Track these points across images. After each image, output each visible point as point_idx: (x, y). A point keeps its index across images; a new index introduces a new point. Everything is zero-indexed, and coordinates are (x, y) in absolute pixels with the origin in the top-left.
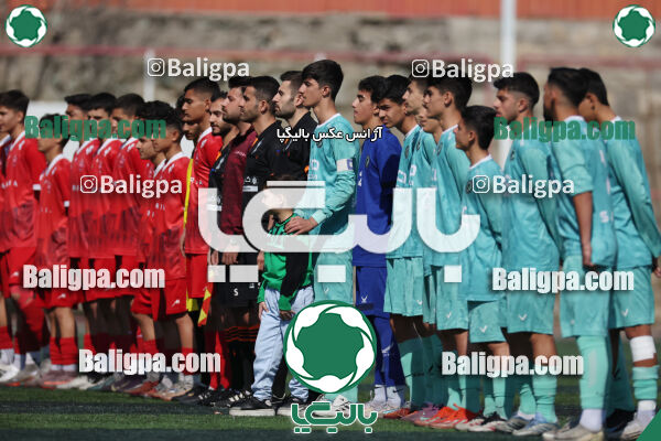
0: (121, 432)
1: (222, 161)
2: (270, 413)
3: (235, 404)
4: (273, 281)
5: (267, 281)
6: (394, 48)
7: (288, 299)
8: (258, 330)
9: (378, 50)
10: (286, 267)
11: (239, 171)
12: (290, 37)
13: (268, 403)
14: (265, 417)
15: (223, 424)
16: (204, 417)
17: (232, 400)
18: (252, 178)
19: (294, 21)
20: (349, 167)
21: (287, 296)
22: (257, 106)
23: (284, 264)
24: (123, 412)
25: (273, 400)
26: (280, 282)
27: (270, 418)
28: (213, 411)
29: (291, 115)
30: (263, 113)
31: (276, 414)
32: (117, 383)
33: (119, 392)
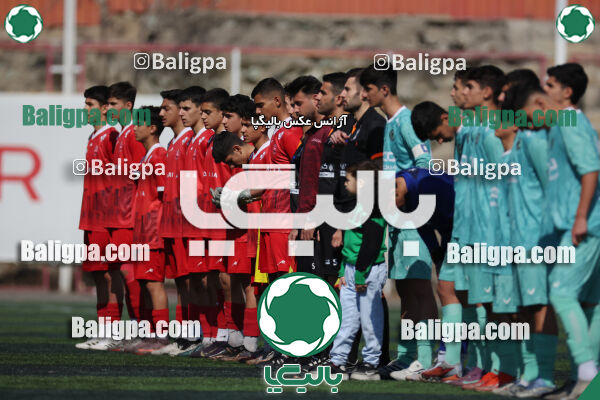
5: (346, 257)
7: (363, 274)
9: (442, 49)
12: (363, 37)
13: (343, 368)
18: (328, 165)
21: (361, 271)
23: (360, 241)
25: (347, 365)
26: (355, 258)
29: (357, 108)
30: (339, 106)
31: (350, 379)
32: (206, 350)
33: (206, 357)
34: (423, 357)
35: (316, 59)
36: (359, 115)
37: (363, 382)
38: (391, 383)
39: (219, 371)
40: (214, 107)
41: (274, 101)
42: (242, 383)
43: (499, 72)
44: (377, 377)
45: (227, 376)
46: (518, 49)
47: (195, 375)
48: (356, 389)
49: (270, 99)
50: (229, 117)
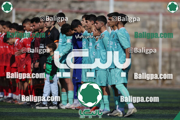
0: (6, 113)
1: (34, 39)
2: (47, 108)
3: (37, 106)
4: (48, 72)
5: (47, 72)
6: (80, 9)
7: (52, 77)
8: (44, 85)
9: (76, 9)
10: (52, 68)
11: (39, 42)
12: (52, 5)
13: (46, 105)
14: (46, 109)
15: (34, 111)
16: (29, 109)
17: (36, 104)
18: (42, 44)
19: (53, 1)
20: (70, 42)
21: (52, 76)
22: (43, 25)
23: (51, 67)
24: (7, 107)
25: (48, 104)
26: (50, 72)
27: (47, 109)
28: (31, 108)
29: (51, 27)
30: (45, 26)
31: (49, 108)
32: (5, 100)
33: (5, 102)
34: (70, 102)
35: (38, 12)
36: (51, 29)
37: (53, 110)
38: (61, 110)
39: (9, 106)
40: (7, 26)
41: (28, 25)
42: (16, 110)
43: (95, 16)
44: (57, 108)
45: (12, 108)
46: (99, 9)
47: (2, 107)
48: (51, 111)
49: (27, 24)
50: (11, 29)
